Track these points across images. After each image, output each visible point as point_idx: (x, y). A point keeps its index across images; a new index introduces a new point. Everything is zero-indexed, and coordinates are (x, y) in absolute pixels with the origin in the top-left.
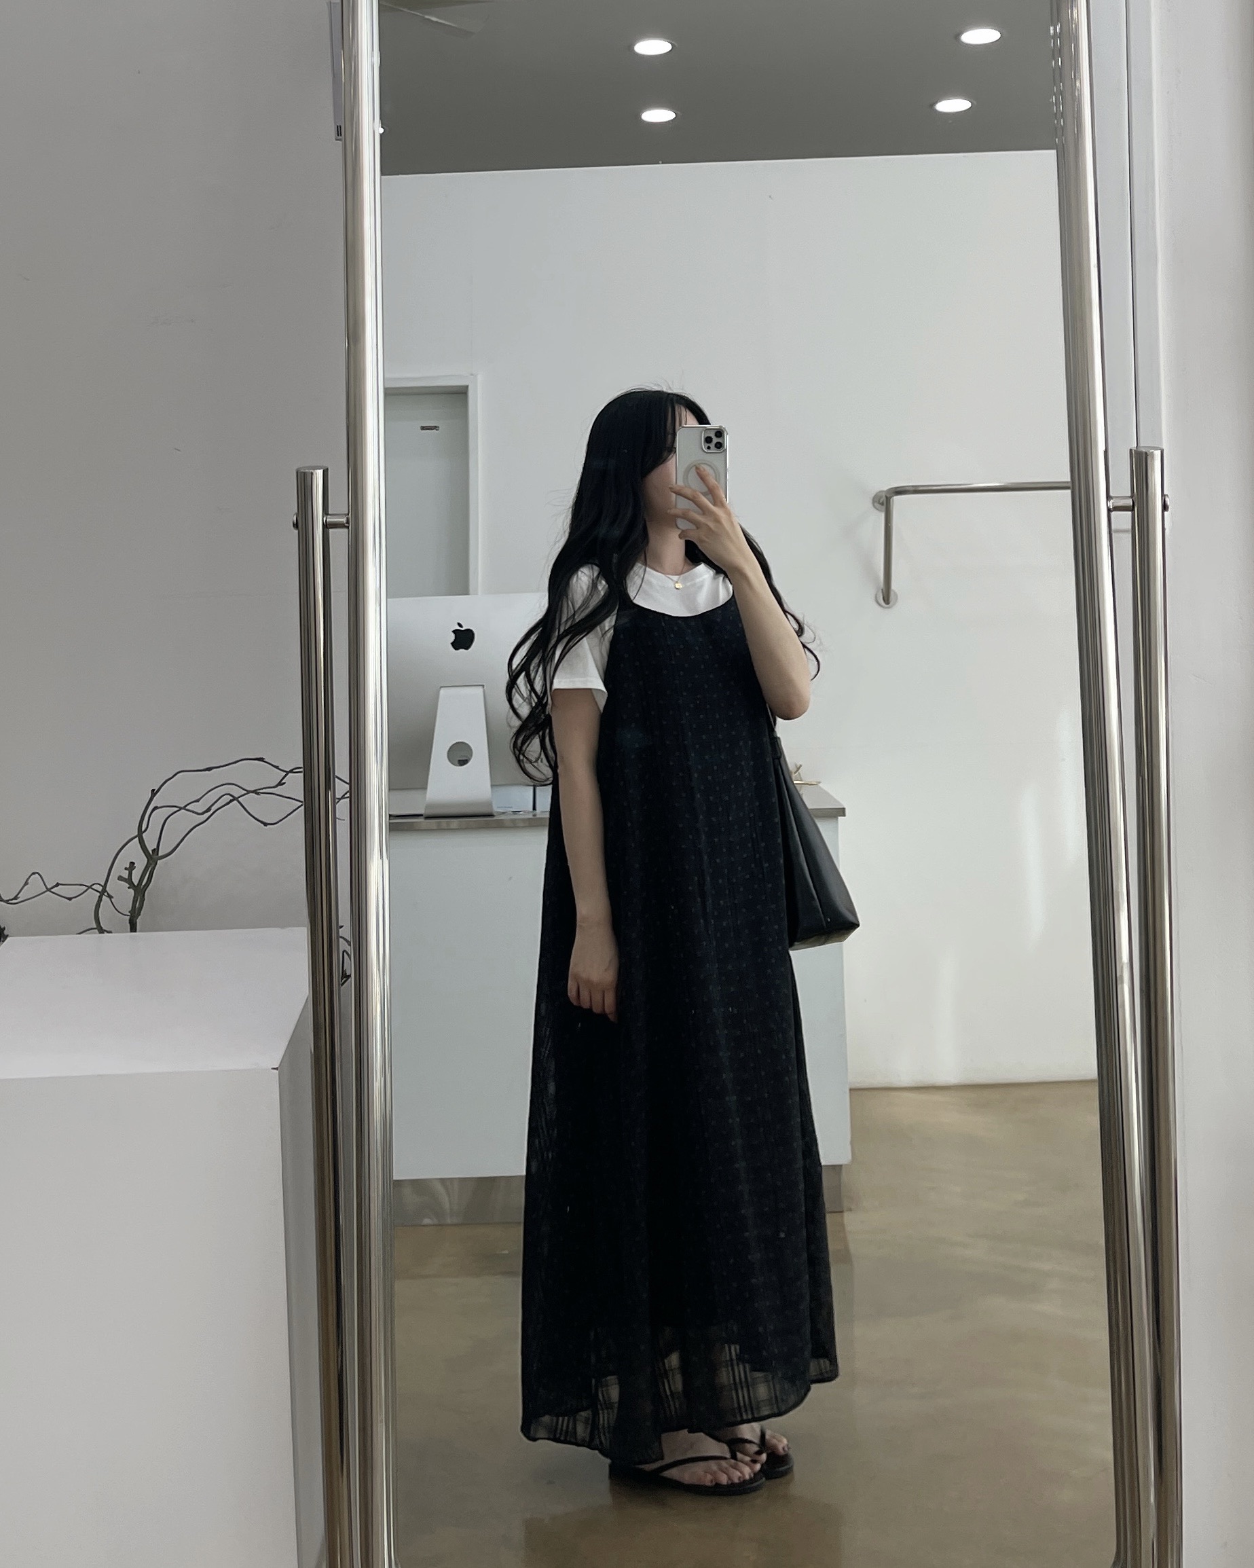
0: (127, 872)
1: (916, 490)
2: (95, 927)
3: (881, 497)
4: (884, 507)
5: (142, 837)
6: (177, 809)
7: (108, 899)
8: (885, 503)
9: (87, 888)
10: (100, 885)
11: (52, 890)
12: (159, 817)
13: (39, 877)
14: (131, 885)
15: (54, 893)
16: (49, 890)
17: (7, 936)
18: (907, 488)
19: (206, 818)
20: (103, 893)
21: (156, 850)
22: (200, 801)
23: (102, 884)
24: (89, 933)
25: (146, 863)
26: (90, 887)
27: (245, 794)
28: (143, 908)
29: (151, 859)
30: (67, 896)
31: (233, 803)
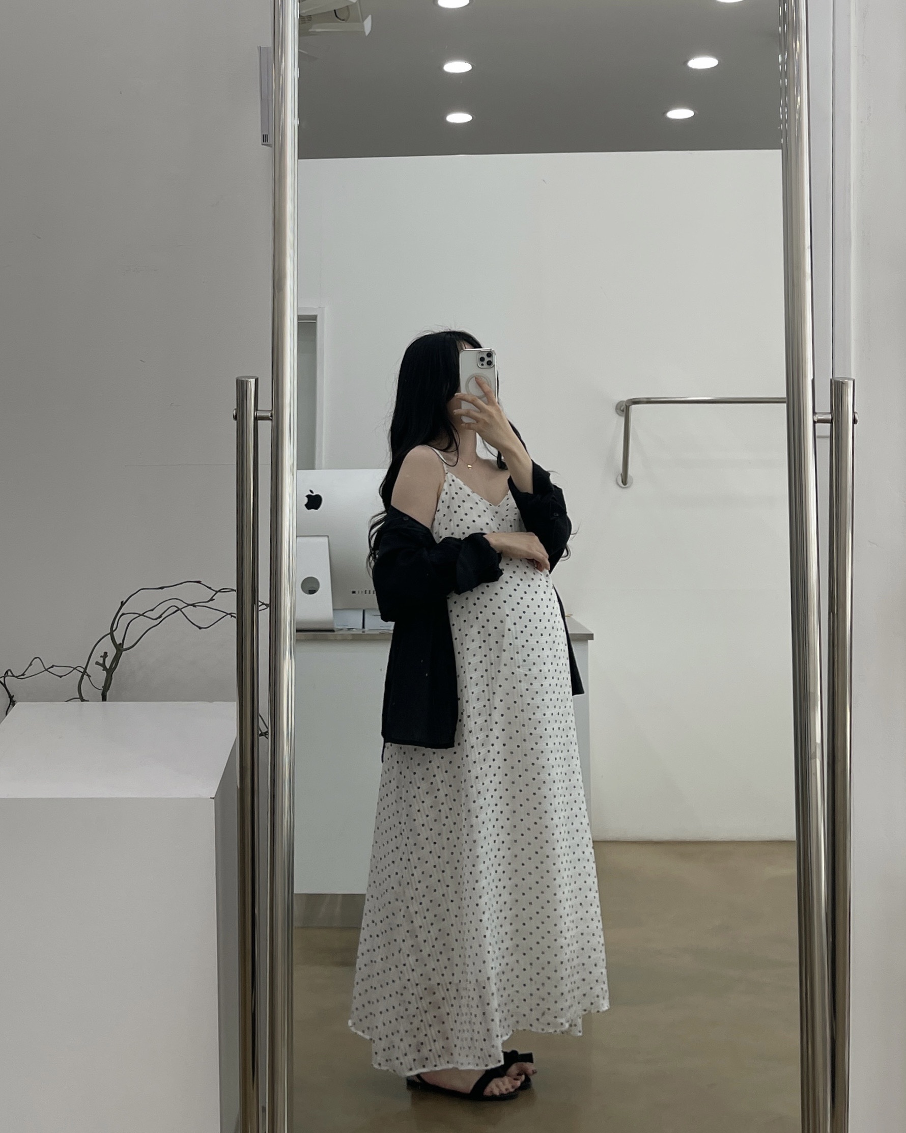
0: (102, 658)
1: (649, 401)
2: (78, 697)
3: (623, 405)
4: (624, 414)
5: (113, 634)
6: (138, 615)
7: (87, 677)
8: (625, 410)
9: (73, 669)
10: (81, 667)
11: (49, 670)
12: (124, 621)
13: (39, 660)
14: (105, 669)
15: (50, 672)
16: (46, 670)
17: (15, 701)
18: (641, 400)
19: (157, 623)
20: (84, 673)
21: (121, 645)
22: (154, 611)
23: (84, 667)
24: (74, 701)
25: (116, 652)
26: (75, 669)
27: (186, 607)
28: (112, 684)
29: (119, 649)
30: (57, 674)
31: (178, 612)
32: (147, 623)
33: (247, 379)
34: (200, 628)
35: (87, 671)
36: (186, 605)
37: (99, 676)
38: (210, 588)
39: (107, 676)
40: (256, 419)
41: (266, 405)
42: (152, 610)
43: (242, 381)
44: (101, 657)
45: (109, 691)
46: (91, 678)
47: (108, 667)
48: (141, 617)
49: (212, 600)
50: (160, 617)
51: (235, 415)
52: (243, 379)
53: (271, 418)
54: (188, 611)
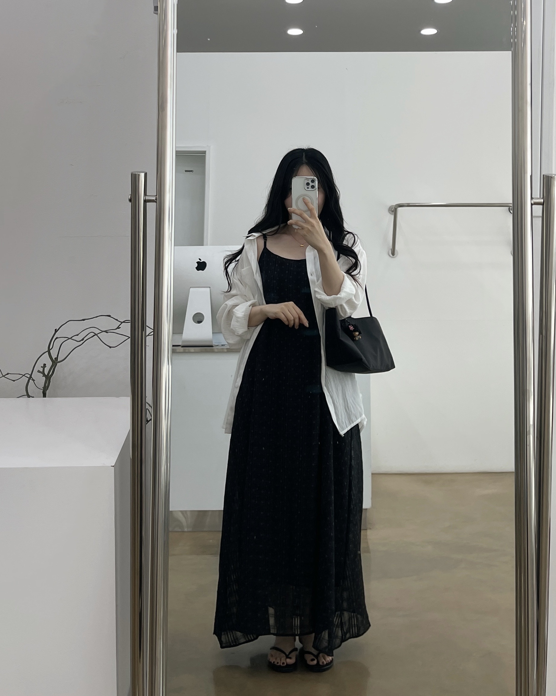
0: (42, 368)
2: (26, 394)
4: (394, 213)
5: (50, 352)
6: (67, 339)
7: (32, 381)
8: (394, 211)
9: (22, 375)
10: (28, 374)
11: (5, 376)
12: (58, 342)
14: (44, 374)
15: (6, 378)
18: (404, 204)
19: (81, 344)
20: (30, 378)
21: (57, 358)
22: (79, 335)
23: (30, 374)
24: (23, 398)
25: (51, 364)
26: (24, 375)
27: (101, 333)
28: (50, 386)
29: (54, 362)
30: (12, 379)
31: (94, 337)
33: (138, 173)
34: (110, 347)
35: (32, 376)
36: (101, 331)
37: (40, 380)
38: (117, 320)
39: (45, 381)
40: (145, 201)
41: (152, 192)
42: (77, 335)
43: (135, 175)
45: (48, 390)
46: (35, 382)
47: (46, 373)
48: (70, 340)
49: (118, 328)
50: (83, 340)
51: (130, 199)
52: (136, 173)
53: (156, 201)
54: (103, 336)
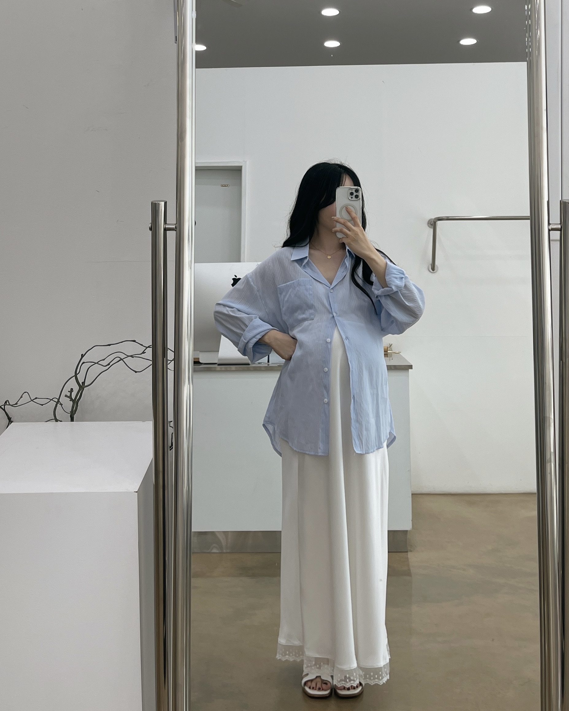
0: (69, 393)
1: (448, 219)
2: (54, 419)
3: (432, 221)
4: (433, 227)
5: (77, 376)
6: (94, 363)
7: (60, 405)
8: (433, 225)
9: (50, 400)
10: (56, 398)
13: (28, 394)
15: (34, 402)
16: (32, 400)
17: (12, 421)
18: (444, 218)
19: (107, 368)
20: (58, 402)
21: (84, 383)
22: (105, 360)
23: (58, 398)
24: (51, 422)
25: (79, 389)
26: (52, 400)
27: (127, 357)
28: (77, 410)
29: (82, 386)
30: (41, 404)
31: (120, 362)
32: (100, 369)
33: (158, 202)
34: (136, 372)
35: (60, 400)
37: (68, 404)
38: (142, 345)
39: (73, 405)
40: (165, 230)
44: (69, 391)
46: (62, 406)
48: (96, 364)
49: (143, 353)
50: (109, 364)
51: (150, 226)
52: (156, 202)
53: (175, 229)
